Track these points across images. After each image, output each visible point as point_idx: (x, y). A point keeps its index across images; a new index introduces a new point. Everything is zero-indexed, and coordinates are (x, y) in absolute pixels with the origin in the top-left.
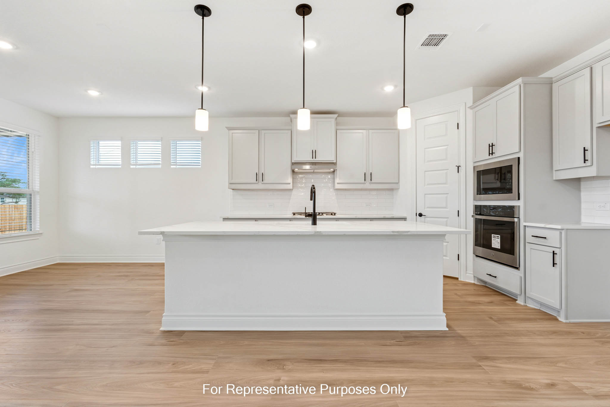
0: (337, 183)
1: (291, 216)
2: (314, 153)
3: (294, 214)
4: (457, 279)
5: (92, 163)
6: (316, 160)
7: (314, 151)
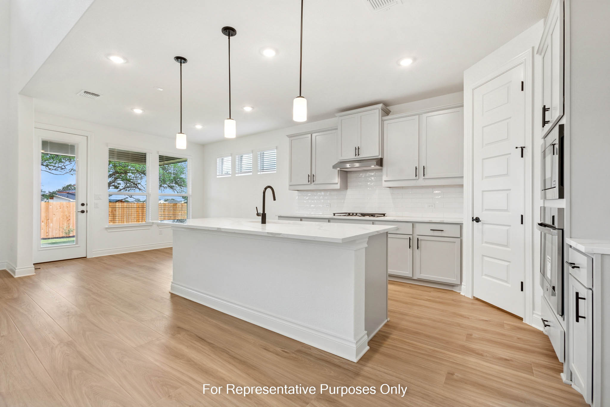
0: (385, 181)
1: (331, 216)
2: (357, 150)
3: (334, 214)
4: (521, 319)
5: (218, 174)
6: (360, 156)
7: (357, 148)
